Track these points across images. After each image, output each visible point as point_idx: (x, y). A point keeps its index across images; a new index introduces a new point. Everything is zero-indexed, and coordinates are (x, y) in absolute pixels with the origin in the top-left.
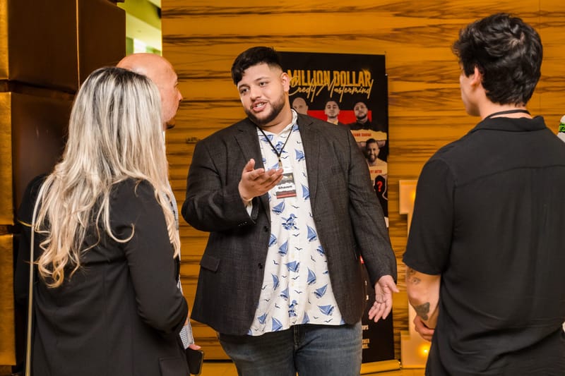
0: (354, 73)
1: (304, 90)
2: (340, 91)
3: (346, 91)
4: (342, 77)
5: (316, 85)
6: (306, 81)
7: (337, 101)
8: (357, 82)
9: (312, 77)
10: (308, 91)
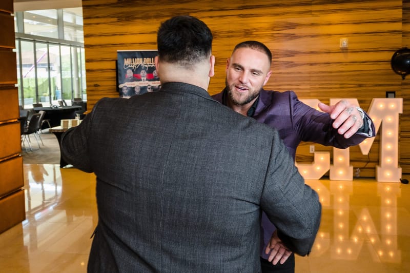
0: (153, 59)
1: (131, 66)
2: (147, 66)
3: (149, 66)
4: (148, 60)
5: (136, 64)
6: (132, 63)
7: (146, 70)
8: (154, 62)
9: (135, 61)
10: (133, 66)
